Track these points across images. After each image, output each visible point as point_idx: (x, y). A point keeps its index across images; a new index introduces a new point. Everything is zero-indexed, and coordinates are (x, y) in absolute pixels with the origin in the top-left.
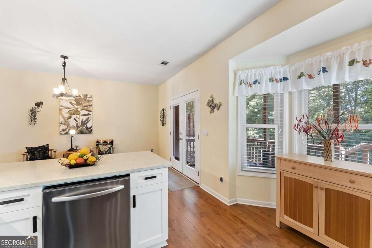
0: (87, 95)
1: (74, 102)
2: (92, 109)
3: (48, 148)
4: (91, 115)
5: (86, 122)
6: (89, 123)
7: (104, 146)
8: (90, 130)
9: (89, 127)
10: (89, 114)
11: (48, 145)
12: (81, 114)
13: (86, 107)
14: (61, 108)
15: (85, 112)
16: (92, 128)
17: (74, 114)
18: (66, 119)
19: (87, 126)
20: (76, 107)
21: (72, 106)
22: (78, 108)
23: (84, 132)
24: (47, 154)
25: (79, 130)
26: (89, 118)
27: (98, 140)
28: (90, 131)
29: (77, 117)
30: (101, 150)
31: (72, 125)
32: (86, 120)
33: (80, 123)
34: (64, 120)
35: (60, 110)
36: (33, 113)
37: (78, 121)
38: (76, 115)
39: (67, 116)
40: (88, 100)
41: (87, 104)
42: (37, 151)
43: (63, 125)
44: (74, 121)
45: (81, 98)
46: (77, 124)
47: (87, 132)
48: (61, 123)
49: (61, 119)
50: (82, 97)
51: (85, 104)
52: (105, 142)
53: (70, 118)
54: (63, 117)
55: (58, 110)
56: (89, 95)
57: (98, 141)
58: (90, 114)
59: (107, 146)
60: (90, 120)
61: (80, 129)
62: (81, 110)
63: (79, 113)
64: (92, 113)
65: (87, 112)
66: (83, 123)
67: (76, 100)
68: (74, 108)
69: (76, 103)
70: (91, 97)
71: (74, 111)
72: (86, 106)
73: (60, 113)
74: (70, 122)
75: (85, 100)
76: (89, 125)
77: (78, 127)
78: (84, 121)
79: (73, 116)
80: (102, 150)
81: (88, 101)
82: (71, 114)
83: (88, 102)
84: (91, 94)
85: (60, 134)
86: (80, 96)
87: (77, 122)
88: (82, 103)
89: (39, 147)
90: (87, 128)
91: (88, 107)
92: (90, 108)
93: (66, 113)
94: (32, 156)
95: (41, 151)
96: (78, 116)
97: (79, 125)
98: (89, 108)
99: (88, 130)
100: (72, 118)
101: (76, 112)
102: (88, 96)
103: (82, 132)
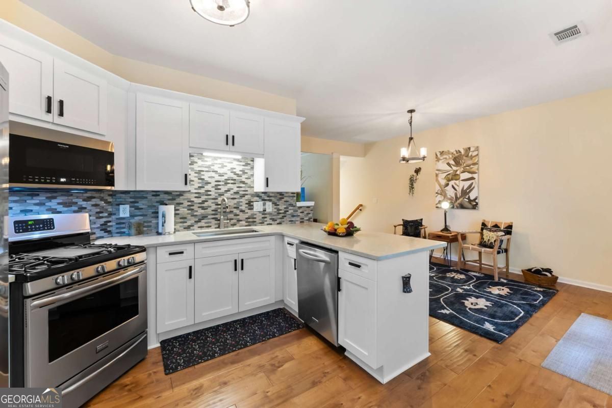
0: (469, 148)
1: (452, 162)
2: (478, 169)
3: (421, 223)
4: (476, 180)
5: (468, 191)
6: (472, 192)
7: (489, 233)
8: (475, 203)
9: (472, 198)
10: (473, 178)
11: (422, 220)
12: (461, 179)
13: (468, 168)
14: (437, 172)
15: (466, 175)
16: (477, 201)
17: (452, 179)
18: (443, 187)
19: (469, 197)
20: (455, 168)
21: (449, 168)
22: (457, 171)
23: (465, 206)
24: (419, 231)
25: (458, 204)
26: (472, 184)
27: (485, 220)
28: (474, 205)
29: (455, 184)
30: (484, 239)
31: (450, 196)
32: (467, 189)
33: (460, 192)
34: (441, 188)
35: (437, 175)
36: (412, 181)
37: (458, 190)
38: (454, 181)
39: (443, 182)
40: (471, 155)
41: (470, 162)
42: (410, 225)
43: (439, 196)
44: (452, 189)
45: (461, 155)
46: (456, 195)
47: (470, 206)
48: (437, 193)
49: (438, 188)
50: (463, 152)
51: (467, 163)
52: (496, 226)
53: (447, 185)
54: (440, 185)
55: (435, 175)
56: (474, 147)
57: (485, 223)
58: (475, 177)
59: (496, 233)
60: (474, 188)
61: (459, 201)
62: (462, 173)
63: (458, 178)
64: (478, 175)
65: (470, 176)
66: (465, 193)
67: (455, 159)
68: (452, 171)
69: (455, 162)
70: (477, 149)
71: (452, 175)
72: (469, 166)
73: (437, 180)
74: (447, 191)
75: (467, 156)
76: (472, 196)
77: (457, 198)
78: (465, 189)
79: (452, 183)
80: (486, 239)
81: (472, 157)
82: (449, 180)
83: (472, 159)
84: (476, 145)
85: (437, 207)
86: (460, 152)
87: (455, 192)
88: (463, 161)
89: (413, 221)
90: (470, 201)
91: (472, 166)
92: (475, 168)
93: (442, 179)
94: (405, 229)
95: (413, 225)
96: (457, 182)
97: (458, 196)
98: (473, 168)
99: (471, 203)
100: (450, 186)
101: (455, 176)
102: (472, 150)
103: (462, 207)
